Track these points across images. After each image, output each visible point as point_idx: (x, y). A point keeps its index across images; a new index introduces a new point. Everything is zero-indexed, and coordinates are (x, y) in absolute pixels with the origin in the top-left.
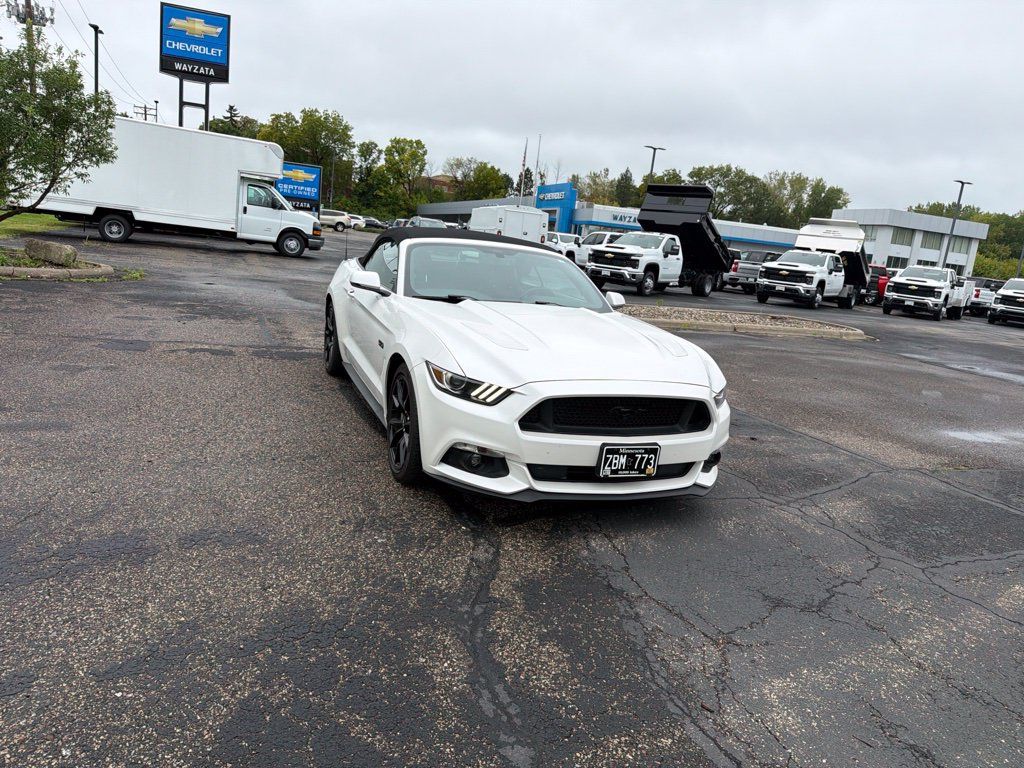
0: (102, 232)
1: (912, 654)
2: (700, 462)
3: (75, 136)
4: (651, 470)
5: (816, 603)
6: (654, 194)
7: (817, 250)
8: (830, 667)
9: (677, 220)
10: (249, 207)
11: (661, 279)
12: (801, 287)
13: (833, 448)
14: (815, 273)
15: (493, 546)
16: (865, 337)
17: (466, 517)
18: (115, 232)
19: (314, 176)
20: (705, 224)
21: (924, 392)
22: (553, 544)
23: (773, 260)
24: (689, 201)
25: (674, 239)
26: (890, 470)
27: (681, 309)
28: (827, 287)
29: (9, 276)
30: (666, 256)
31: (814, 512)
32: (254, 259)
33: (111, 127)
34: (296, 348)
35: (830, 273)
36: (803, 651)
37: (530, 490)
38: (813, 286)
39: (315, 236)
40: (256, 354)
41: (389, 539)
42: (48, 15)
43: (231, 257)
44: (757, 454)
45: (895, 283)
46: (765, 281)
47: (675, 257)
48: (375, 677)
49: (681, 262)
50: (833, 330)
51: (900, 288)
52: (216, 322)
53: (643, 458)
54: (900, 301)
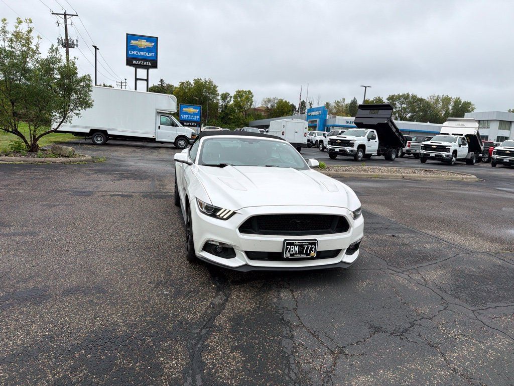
0: (93, 141)
1: (452, 362)
2: (344, 249)
3: (74, 96)
4: (313, 254)
5: (401, 330)
6: (363, 110)
7: (453, 134)
8: (398, 369)
9: (374, 122)
10: (161, 126)
11: (367, 152)
12: (444, 154)
13: (439, 240)
14: (451, 146)
15: (226, 296)
16: (477, 180)
17: (217, 279)
18: (99, 140)
19: (198, 110)
20: (390, 124)
21: (504, 209)
22: (259, 295)
23: (428, 140)
24: (380, 111)
25: (373, 132)
26: (470, 252)
27: (374, 167)
28: (458, 154)
29: (42, 162)
30: (369, 140)
31: (416, 277)
32: (163, 151)
33: (91, 91)
34: (164, 193)
35: (460, 146)
36: (384, 359)
37: (246, 265)
38: (450, 153)
39: (192, 138)
40: (144, 196)
41: (171, 291)
42: (75, 43)
43: (152, 150)
44: (393, 244)
45: (498, 150)
46: (424, 152)
47: (374, 141)
48: (133, 368)
49: (378, 143)
50: (459, 176)
51: (500, 152)
52: (130, 181)
53: (308, 248)
54: (500, 159)
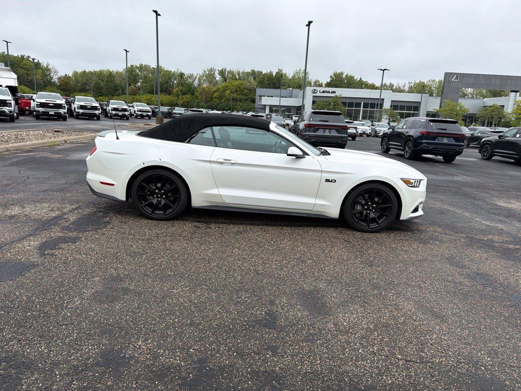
12: (6, 109)
14: (11, 100)
45: (40, 103)
51: (44, 105)
54: (46, 112)
